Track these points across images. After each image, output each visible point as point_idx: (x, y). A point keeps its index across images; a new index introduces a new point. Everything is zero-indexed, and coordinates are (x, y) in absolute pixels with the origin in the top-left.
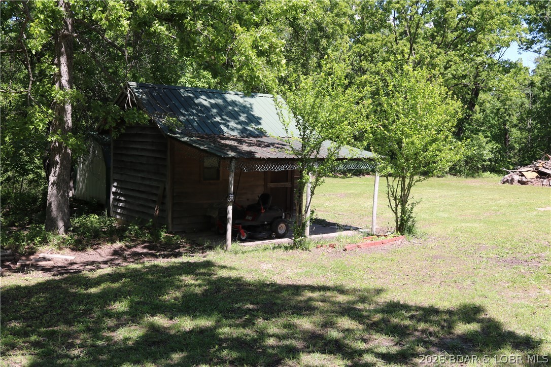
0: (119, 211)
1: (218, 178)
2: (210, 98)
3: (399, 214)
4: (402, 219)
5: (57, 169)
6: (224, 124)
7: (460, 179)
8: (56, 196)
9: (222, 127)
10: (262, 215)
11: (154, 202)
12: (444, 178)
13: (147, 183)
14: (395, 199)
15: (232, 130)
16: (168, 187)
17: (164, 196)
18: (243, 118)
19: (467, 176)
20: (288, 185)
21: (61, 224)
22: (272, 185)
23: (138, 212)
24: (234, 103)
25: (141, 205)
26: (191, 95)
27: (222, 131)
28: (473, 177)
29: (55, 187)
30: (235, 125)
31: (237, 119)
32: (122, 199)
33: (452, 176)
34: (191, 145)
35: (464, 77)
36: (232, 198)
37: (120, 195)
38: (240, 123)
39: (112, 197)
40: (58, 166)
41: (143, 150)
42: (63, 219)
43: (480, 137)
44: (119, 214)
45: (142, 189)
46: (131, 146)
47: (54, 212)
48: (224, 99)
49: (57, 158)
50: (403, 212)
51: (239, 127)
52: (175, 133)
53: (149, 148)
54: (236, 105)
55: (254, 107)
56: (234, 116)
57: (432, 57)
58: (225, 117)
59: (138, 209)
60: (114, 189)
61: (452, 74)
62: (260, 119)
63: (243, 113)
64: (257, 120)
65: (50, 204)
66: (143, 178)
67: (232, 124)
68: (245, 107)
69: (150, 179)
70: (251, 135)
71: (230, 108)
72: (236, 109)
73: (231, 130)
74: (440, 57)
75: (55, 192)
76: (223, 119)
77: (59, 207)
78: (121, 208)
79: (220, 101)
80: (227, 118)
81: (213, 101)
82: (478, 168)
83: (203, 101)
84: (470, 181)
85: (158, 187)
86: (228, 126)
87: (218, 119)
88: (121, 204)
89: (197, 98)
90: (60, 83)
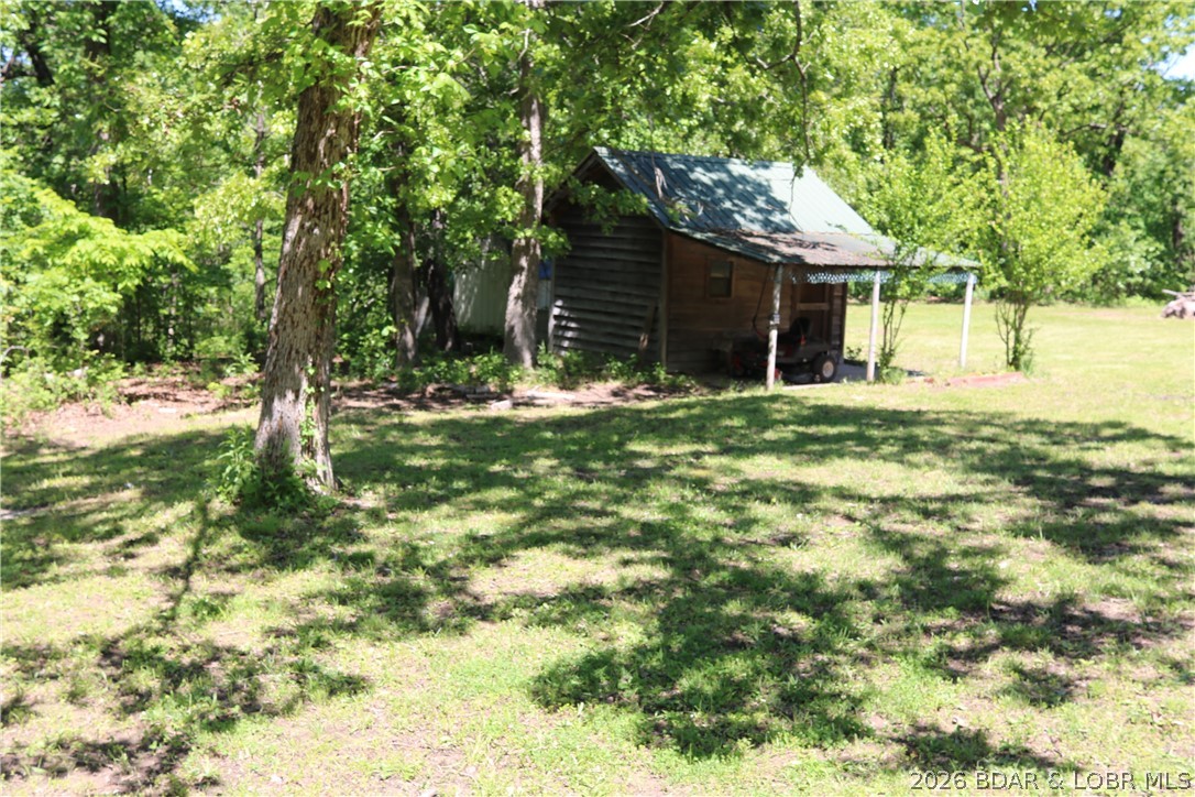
0: (566, 344)
1: (729, 293)
2: (709, 171)
3: (1012, 344)
4: (1015, 352)
5: (523, 278)
6: (739, 212)
7: (1083, 309)
8: (521, 316)
9: (737, 217)
10: (801, 348)
11: (636, 328)
12: (1051, 308)
13: (623, 300)
14: (1007, 322)
15: (752, 221)
16: (662, 306)
17: (655, 321)
18: (761, 202)
19: (1097, 303)
20: (825, 306)
21: (527, 356)
22: (802, 306)
23: (602, 345)
24: (743, 179)
25: (610, 334)
26: (683, 167)
27: (737, 224)
28: (1107, 305)
29: (520, 302)
30: (754, 215)
31: (754, 204)
32: (573, 325)
33: (1067, 305)
34: (713, 246)
35: (1095, 108)
36: (776, 320)
37: (569, 319)
38: (759, 210)
39: (552, 323)
40: (524, 273)
41: (613, 250)
42: (529, 348)
43: (1122, 229)
44: (566, 349)
45: (613, 309)
46: (593, 244)
47: (519, 339)
48: (729, 172)
49: (524, 262)
50: (1018, 340)
51: (760, 217)
52: (677, 225)
53: (626, 247)
54: (748, 182)
55: (772, 184)
56: (749, 199)
57: (1034, 75)
58: (736, 201)
59: (603, 340)
60: (556, 311)
61: (1072, 105)
62: (785, 204)
63: (761, 194)
64: (781, 207)
65: (512, 329)
66: (614, 293)
67: (749, 212)
68: (760, 185)
69: (628, 295)
70: (778, 229)
71: (740, 187)
72: (749, 189)
73: (749, 221)
74: (1051, 75)
75: (519, 309)
76: (735, 205)
77: (525, 332)
78: (570, 339)
79: (724, 176)
80: (740, 203)
81: (715, 176)
82: (1118, 290)
83: (699, 174)
84: (1102, 313)
85: (644, 307)
86: (744, 216)
87: (728, 205)
88: (569, 334)
89: (692, 171)
90: (530, 154)
